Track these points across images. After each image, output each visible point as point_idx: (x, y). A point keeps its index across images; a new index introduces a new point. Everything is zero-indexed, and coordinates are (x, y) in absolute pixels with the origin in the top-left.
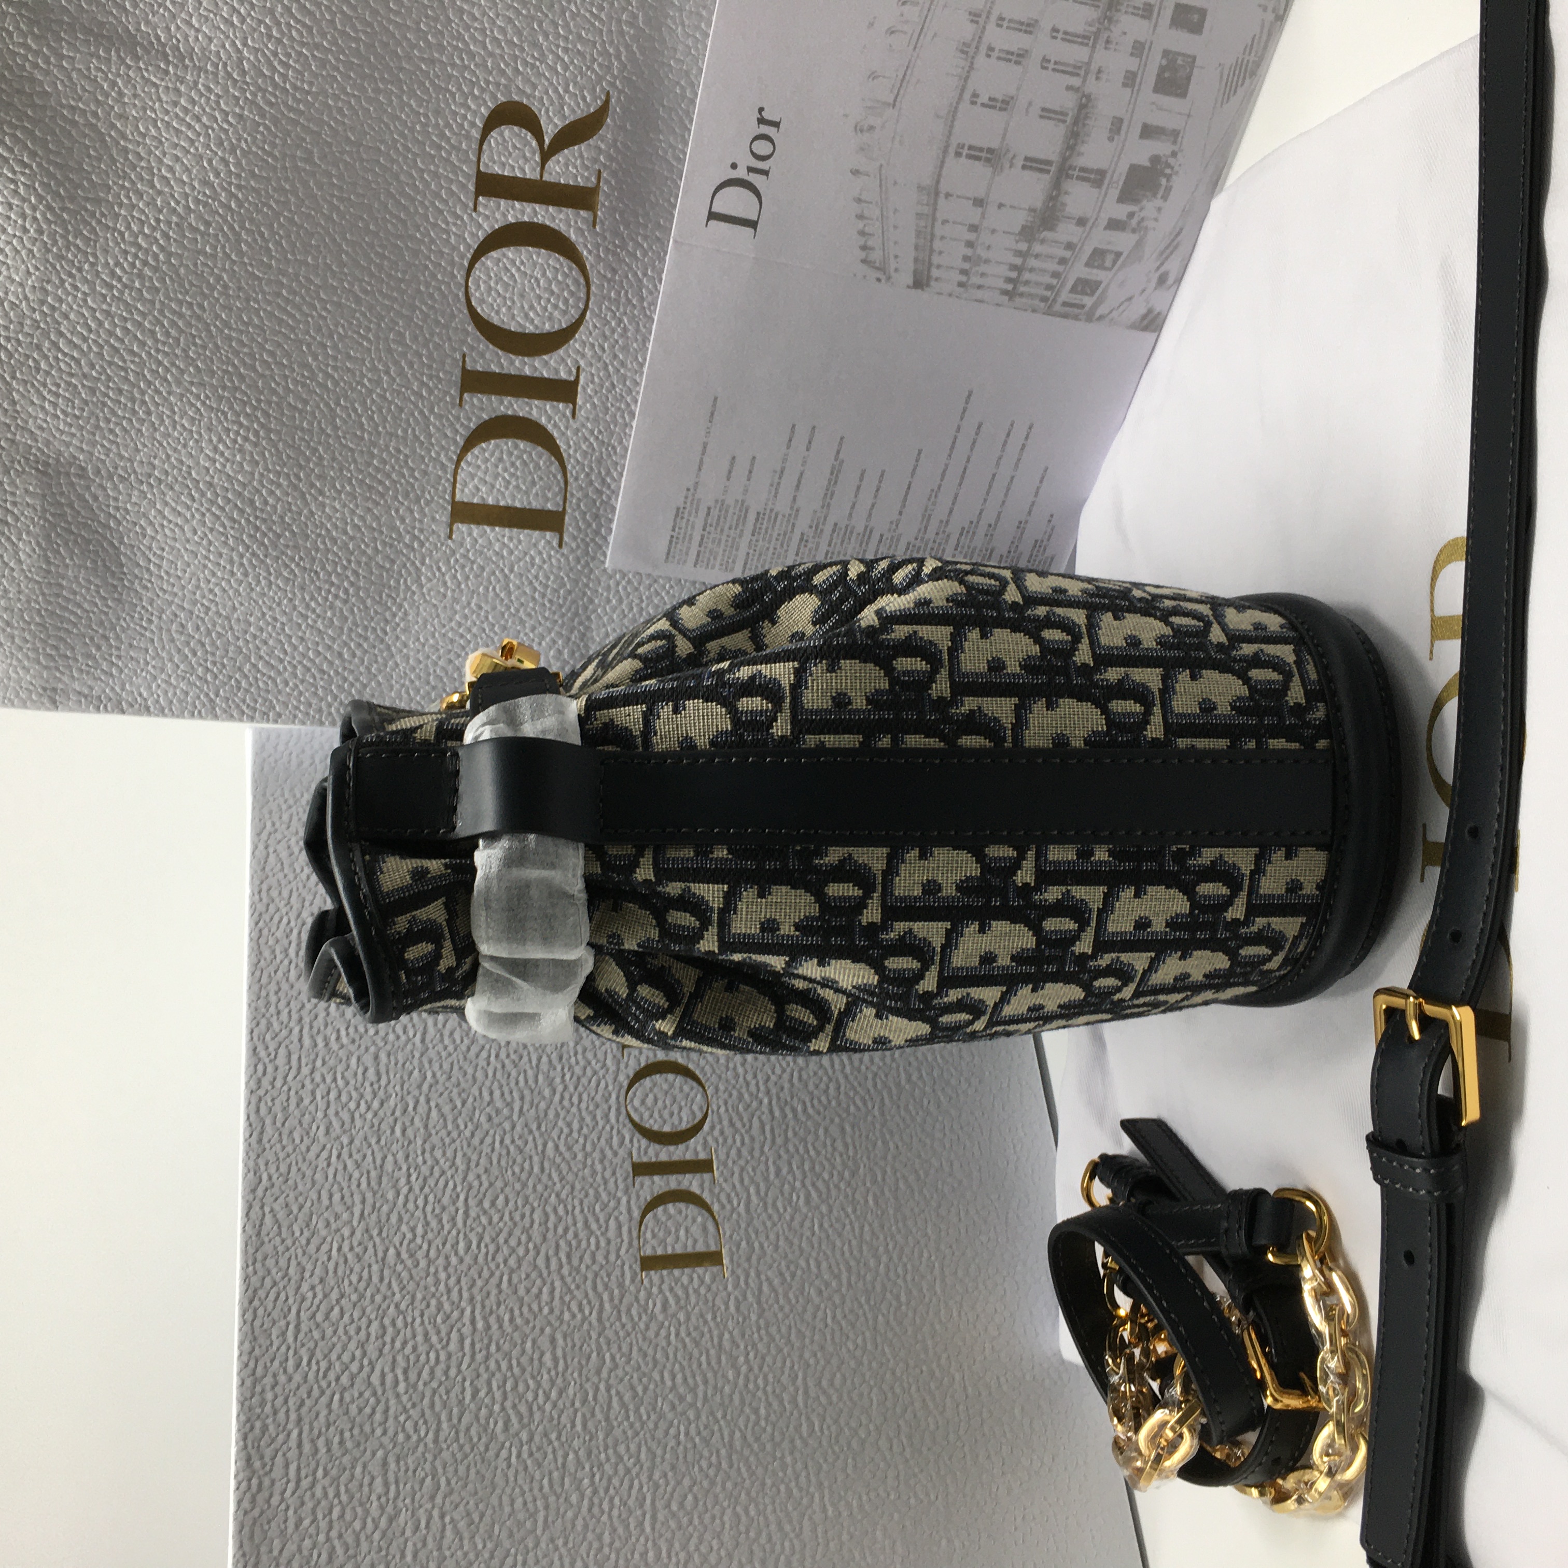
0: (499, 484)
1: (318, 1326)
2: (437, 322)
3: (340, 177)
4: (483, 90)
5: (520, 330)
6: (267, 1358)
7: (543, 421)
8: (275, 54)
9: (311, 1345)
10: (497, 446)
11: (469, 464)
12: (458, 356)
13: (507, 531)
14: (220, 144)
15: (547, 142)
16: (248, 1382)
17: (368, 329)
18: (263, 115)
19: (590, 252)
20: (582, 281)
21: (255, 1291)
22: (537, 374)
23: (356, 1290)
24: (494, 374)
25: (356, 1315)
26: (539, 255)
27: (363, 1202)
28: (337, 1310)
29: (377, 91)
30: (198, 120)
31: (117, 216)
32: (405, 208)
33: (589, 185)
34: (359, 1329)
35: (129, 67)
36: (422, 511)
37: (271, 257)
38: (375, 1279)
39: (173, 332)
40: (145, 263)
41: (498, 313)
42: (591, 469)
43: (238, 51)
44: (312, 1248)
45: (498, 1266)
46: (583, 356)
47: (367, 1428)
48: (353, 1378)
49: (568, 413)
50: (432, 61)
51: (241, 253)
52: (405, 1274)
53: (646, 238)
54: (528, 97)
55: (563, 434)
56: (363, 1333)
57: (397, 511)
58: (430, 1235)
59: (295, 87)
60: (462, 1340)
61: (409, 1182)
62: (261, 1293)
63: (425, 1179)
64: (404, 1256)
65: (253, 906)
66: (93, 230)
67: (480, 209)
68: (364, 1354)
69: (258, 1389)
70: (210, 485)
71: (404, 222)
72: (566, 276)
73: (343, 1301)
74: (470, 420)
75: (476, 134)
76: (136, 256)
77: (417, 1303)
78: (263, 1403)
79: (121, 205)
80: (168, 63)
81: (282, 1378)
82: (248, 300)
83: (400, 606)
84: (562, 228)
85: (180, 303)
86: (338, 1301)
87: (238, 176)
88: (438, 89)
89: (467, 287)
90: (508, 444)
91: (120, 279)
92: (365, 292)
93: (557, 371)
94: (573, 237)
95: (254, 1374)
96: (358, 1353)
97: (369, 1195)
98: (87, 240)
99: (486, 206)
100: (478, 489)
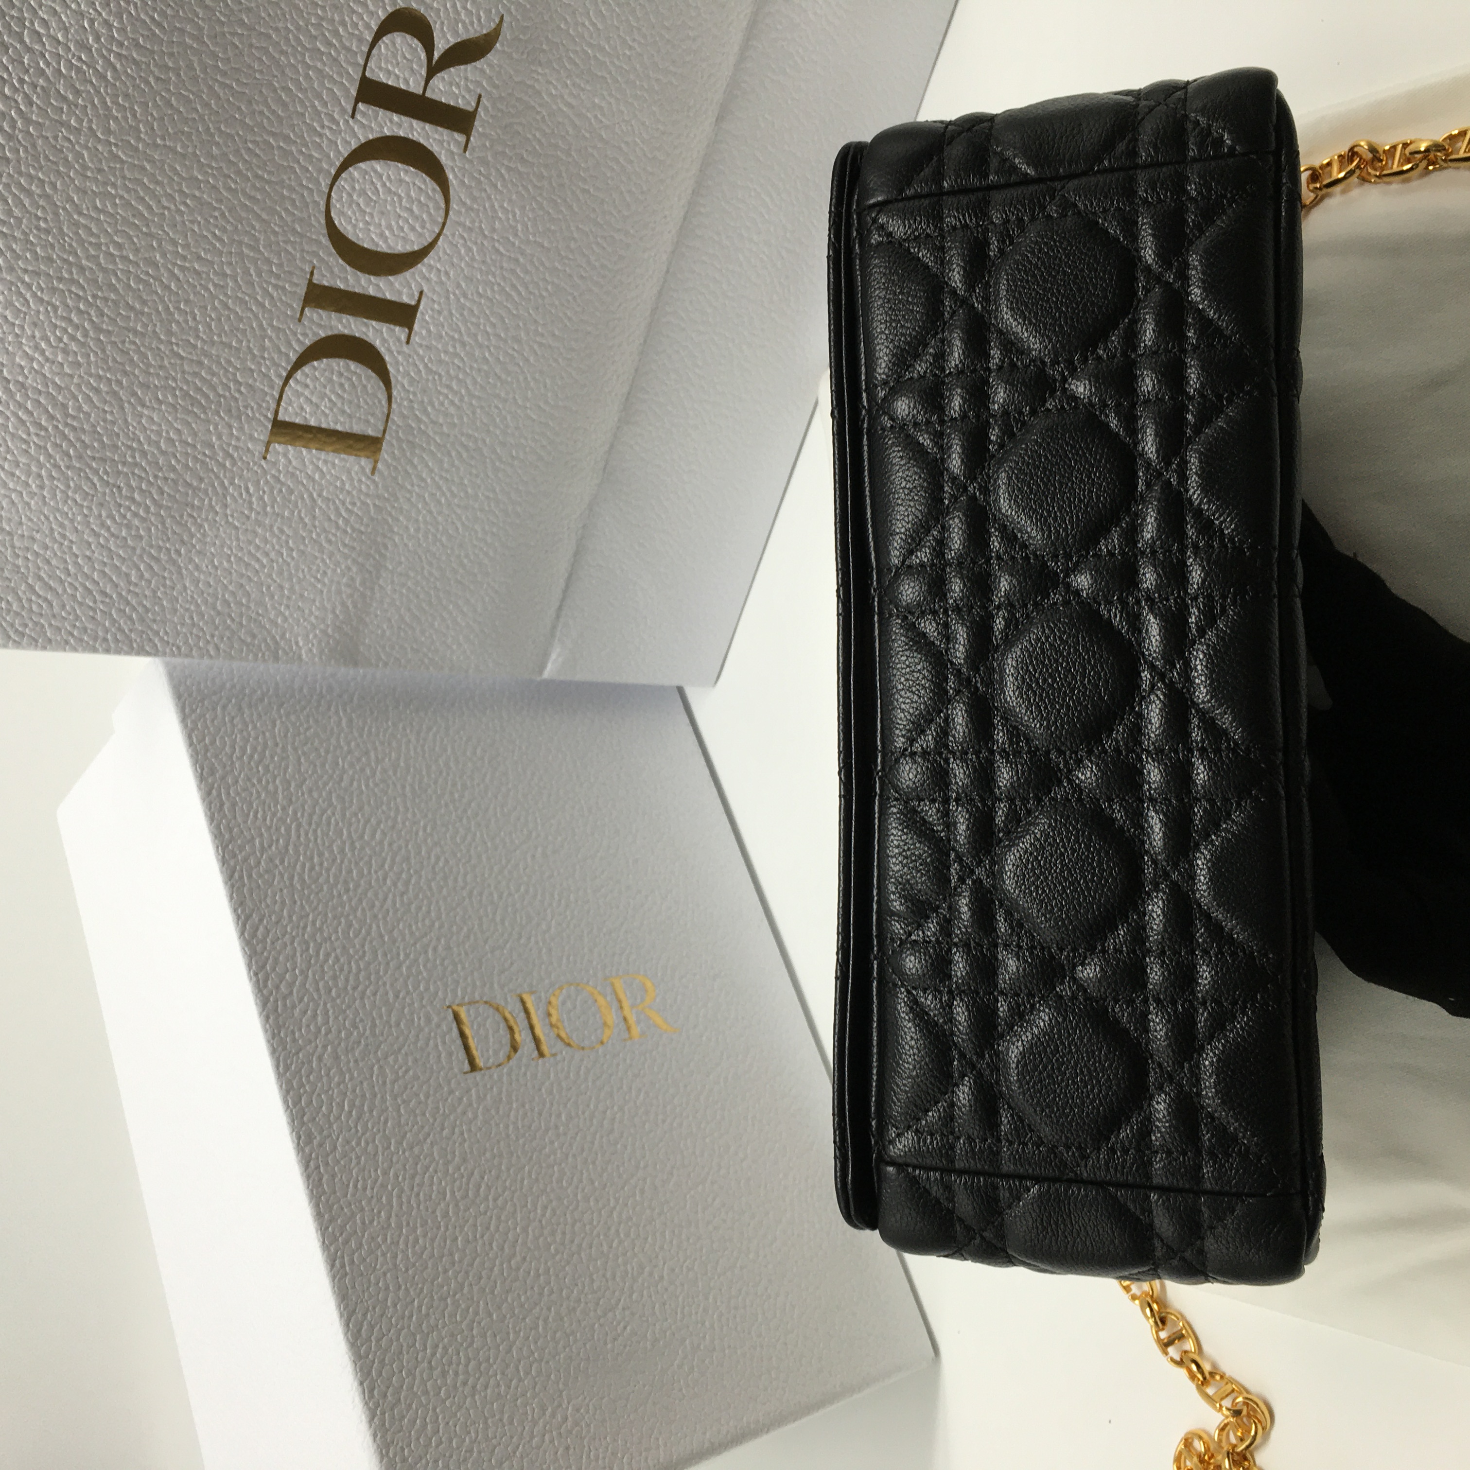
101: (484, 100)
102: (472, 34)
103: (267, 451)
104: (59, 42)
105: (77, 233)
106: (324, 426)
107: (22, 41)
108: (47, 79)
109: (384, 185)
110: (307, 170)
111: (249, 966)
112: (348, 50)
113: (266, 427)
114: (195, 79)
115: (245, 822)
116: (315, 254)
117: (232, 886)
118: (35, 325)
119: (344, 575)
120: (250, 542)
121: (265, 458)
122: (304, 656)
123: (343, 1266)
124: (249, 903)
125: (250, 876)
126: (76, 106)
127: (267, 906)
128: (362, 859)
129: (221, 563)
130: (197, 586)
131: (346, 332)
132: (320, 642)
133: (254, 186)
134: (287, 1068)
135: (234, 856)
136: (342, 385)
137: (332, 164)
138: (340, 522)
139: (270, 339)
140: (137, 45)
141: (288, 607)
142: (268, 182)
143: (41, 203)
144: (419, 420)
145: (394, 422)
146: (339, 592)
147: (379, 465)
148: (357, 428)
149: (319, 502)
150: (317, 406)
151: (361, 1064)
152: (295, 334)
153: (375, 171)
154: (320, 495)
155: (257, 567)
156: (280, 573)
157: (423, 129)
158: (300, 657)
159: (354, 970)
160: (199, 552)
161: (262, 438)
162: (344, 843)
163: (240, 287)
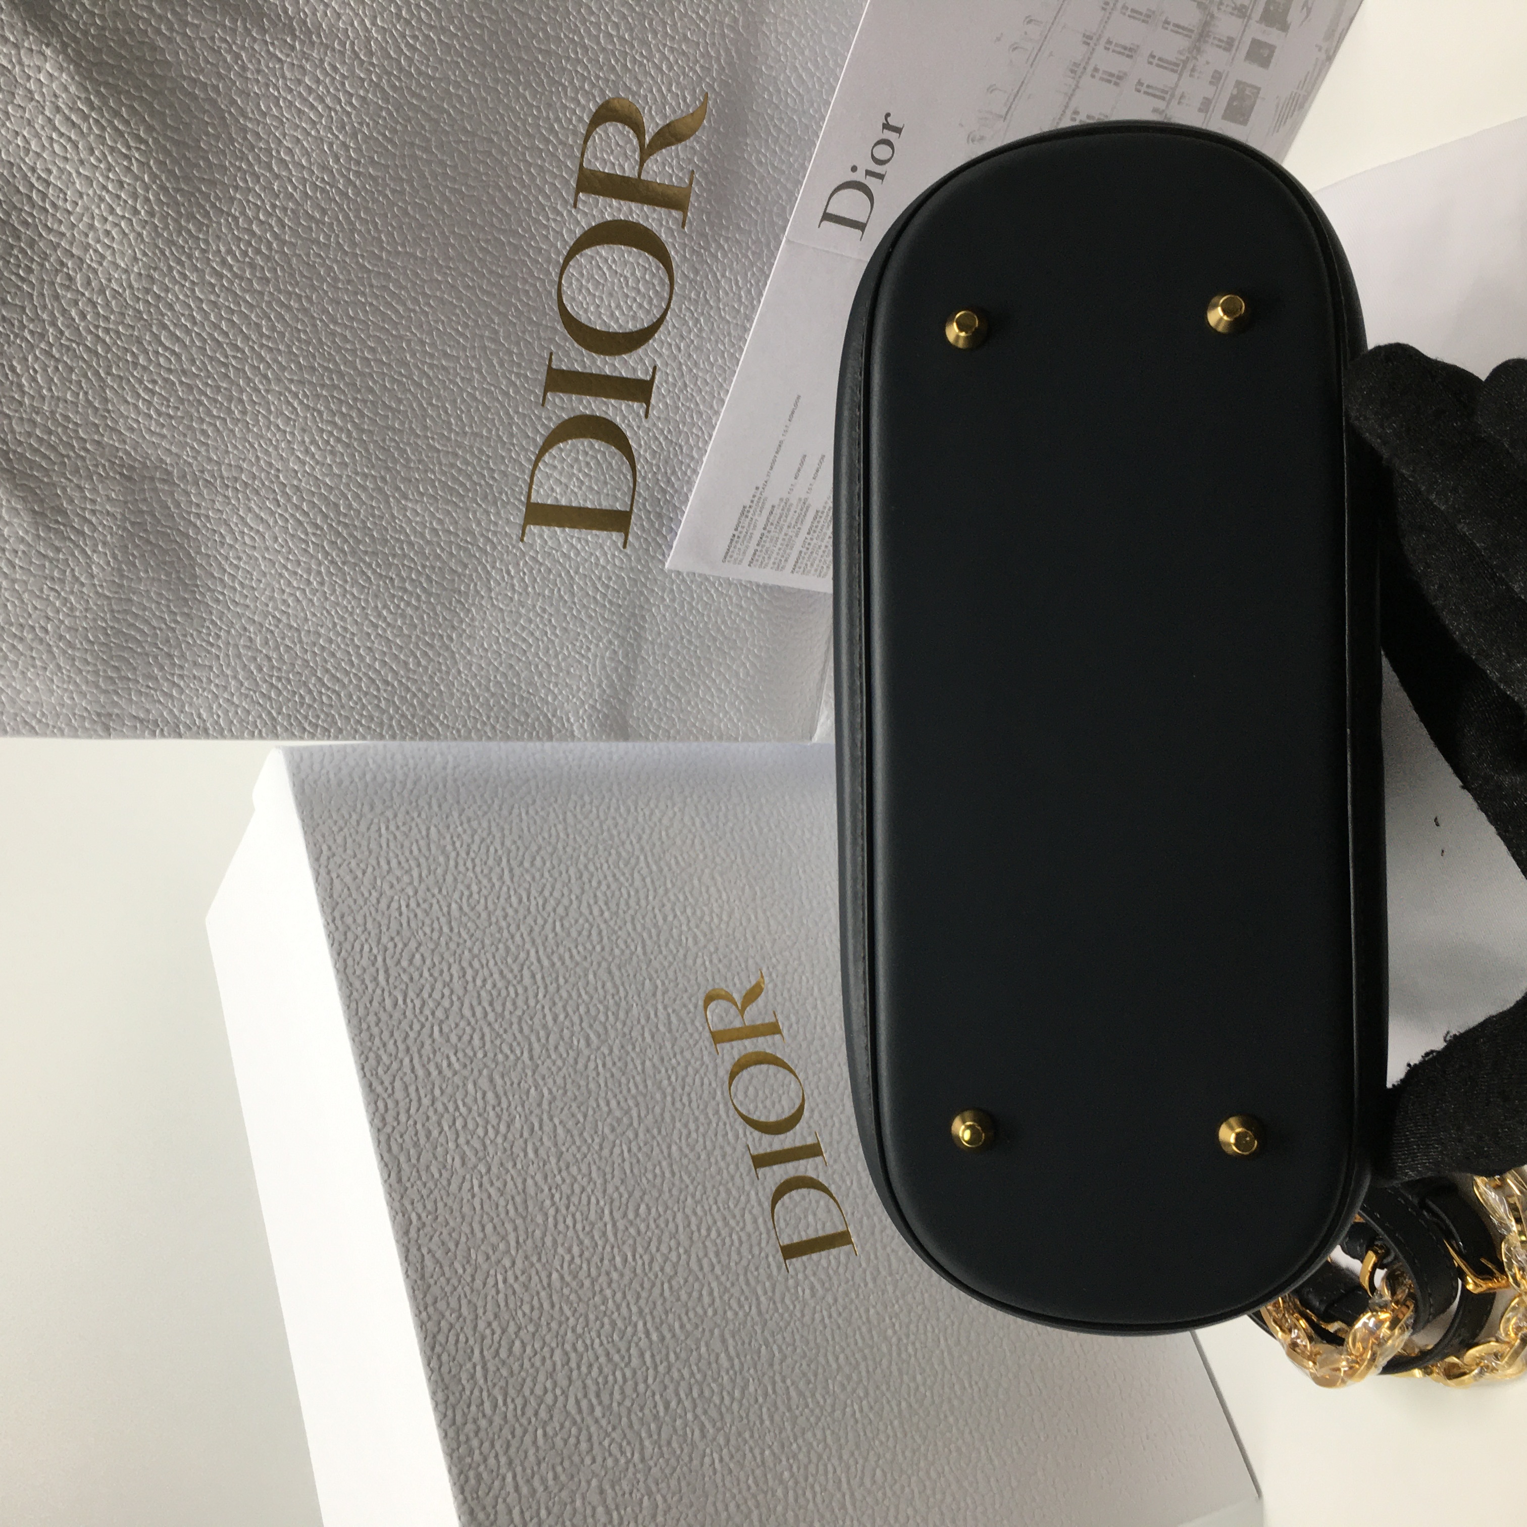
0: (573, 485)
1: (504, 1363)
2: (530, 320)
3: (455, 167)
4: (593, 85)
5: (604, 329)
6: (463, 1405)
7: (618, 420)
8: (403, 36)
9: (502, 1383)
10: (573, 445)
11: (546, 464)
12: (546, 355)
13: (576, 533)
14: (343, 127)
15: (647, 140)
16: (451, 1433)
17: (466, 326)
18: (386, 99)
19: (677, 252)
20: (667, 281)
21: (434, 1337)
22: (616, 374)
23: (531, 1320)
24: (577, 373)
25: (537, 1346)
26: (630, 253)
27: (515, 1229)
28: (517, 1343)
29: (497, 80)
30: (321, 100)
31: (232, 199)
32: (510, 202)
33: (683, 186)
34: (544, 1359)
35: (255, 40)
36: (498, 513)
37: (382, 248)
38: (546, 1306)
39: (279, 327)
40: (258, 251)
41: (586, 311)
42: (659, 468)
43: (367, 30)
44: (478, 1283)
45: (656, 1276)
46: (660, 355)
47: (576, 1459)
48: (550, 1410)
49: (642, 413)
50: (548, 53)
51: (354, 244)
52: (573, 1297)
53: (727, 239)
54: (634, 94)
55: (636, 433)
56: (548, 1362)
57: (475, 513)
58: (587, 1254)
59: (420, 72)
60: (642, 1355)
61: (553, 1204)
62: (441, 1338)
63: (568, 1198)
64: (568, 1278)
65: (330, 935)
66: (207, 215)
67: (580, 206)
68: (555, 1384)
69: (462, 1438)
70: (297, 489)
71: (508, 216)
72: (654, 275)
73: (522, 1333)
74: (550, 419)
75: (582, 130)
76: (249, 244)
77: (591, 1324)
78: (471, 1452)
79: (236, 188)
80: (294, 37)
81: (483, 1423)
82: (356, 293)
83: (469, 611)
84: (654, 226)
85: (289, 294)
86: (517, 1334)
87: (358, 163)
88: (553, 82)
89: (560, 284)
90: (583, 444)
91: (230, 268)
92: (468, 287)
93: (634, 370)
94: (663, 237)
95: (454, 1422)
96: (549, 1385)
97: (519, 1222)
98: (200, 226)
99: (584, 202)
100: (552, 490)
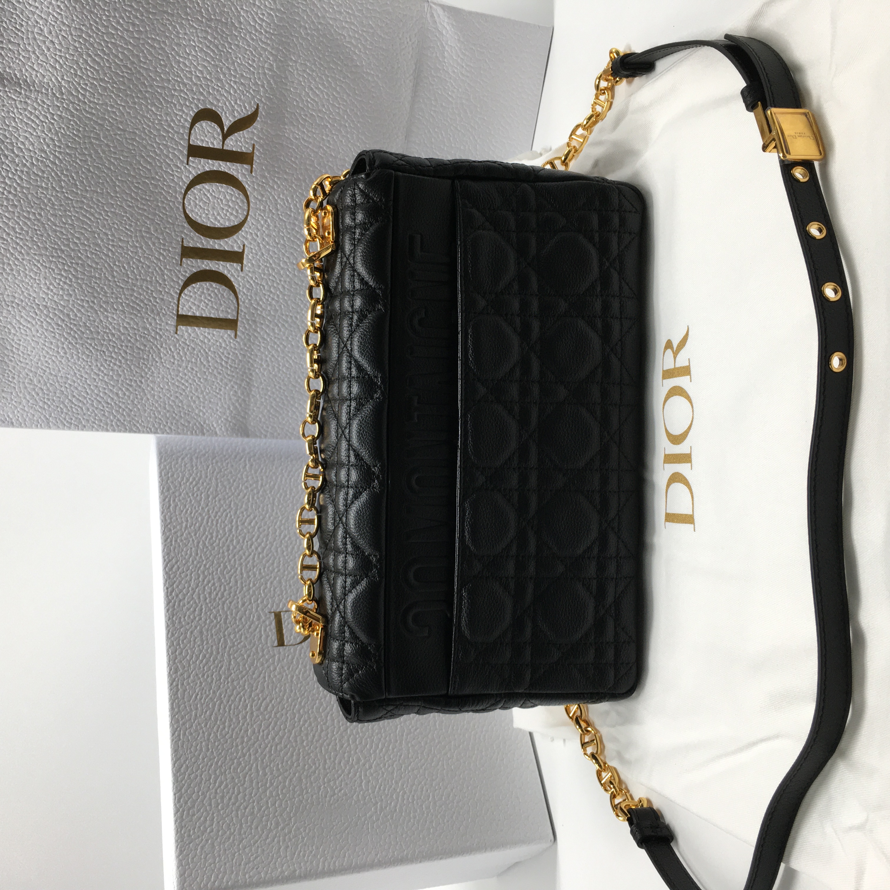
101: (257, 146)
102: (243, 115)
103: (177, 330)
104: (30, 151)
105: (56, 235)
106: (204, 315)
107: (14, 153)
108: (28, 168)
109: (211, 195)
110: (169, 193)
111: (165, 585)
112: (178, 133)
113: (173, 318)
114: (101, 158)
115: (180, 514)
116: (182, 232)
117: (165, 545)
118: (46, 279)
119: (231, 390)
120: (177, 376)
121: (176, 333)
122: (218, 432)
123: (179, 735)
124: (172, 554)
125: (176, 541)
126: (44, 178)
127: (182, 556)
128: (240, 535)
129: (164, 386)
130: (154, 398)
131: (207, 268)
132: (225, 425)
133: (142, 204)
134: (173, 635)
135: (170, 530)
136: (210, 295)
137: (181, 188)
138: (223, 363)
139: (167, 275)
140: (68, 147)
141: (204, 407)
142: (149, 201)
143: (36, 223)
144: (256, 309)
145: (242, 311)
146: (230, 399)
147: (238, 333)
148: (222, 316)
149: (210, 353)
150: (199, 306)
151: (214, 637)
152: (180, 271)
153: (205, 189)
154: (209, 350)
155: (183, 387)
156: (197, 390)
157: (226, 165)
158: (216, 433)
159: (222, 590)
160: (152, 382)
161: (172, 323)
162: (232, 527)
163: (145, 251)
